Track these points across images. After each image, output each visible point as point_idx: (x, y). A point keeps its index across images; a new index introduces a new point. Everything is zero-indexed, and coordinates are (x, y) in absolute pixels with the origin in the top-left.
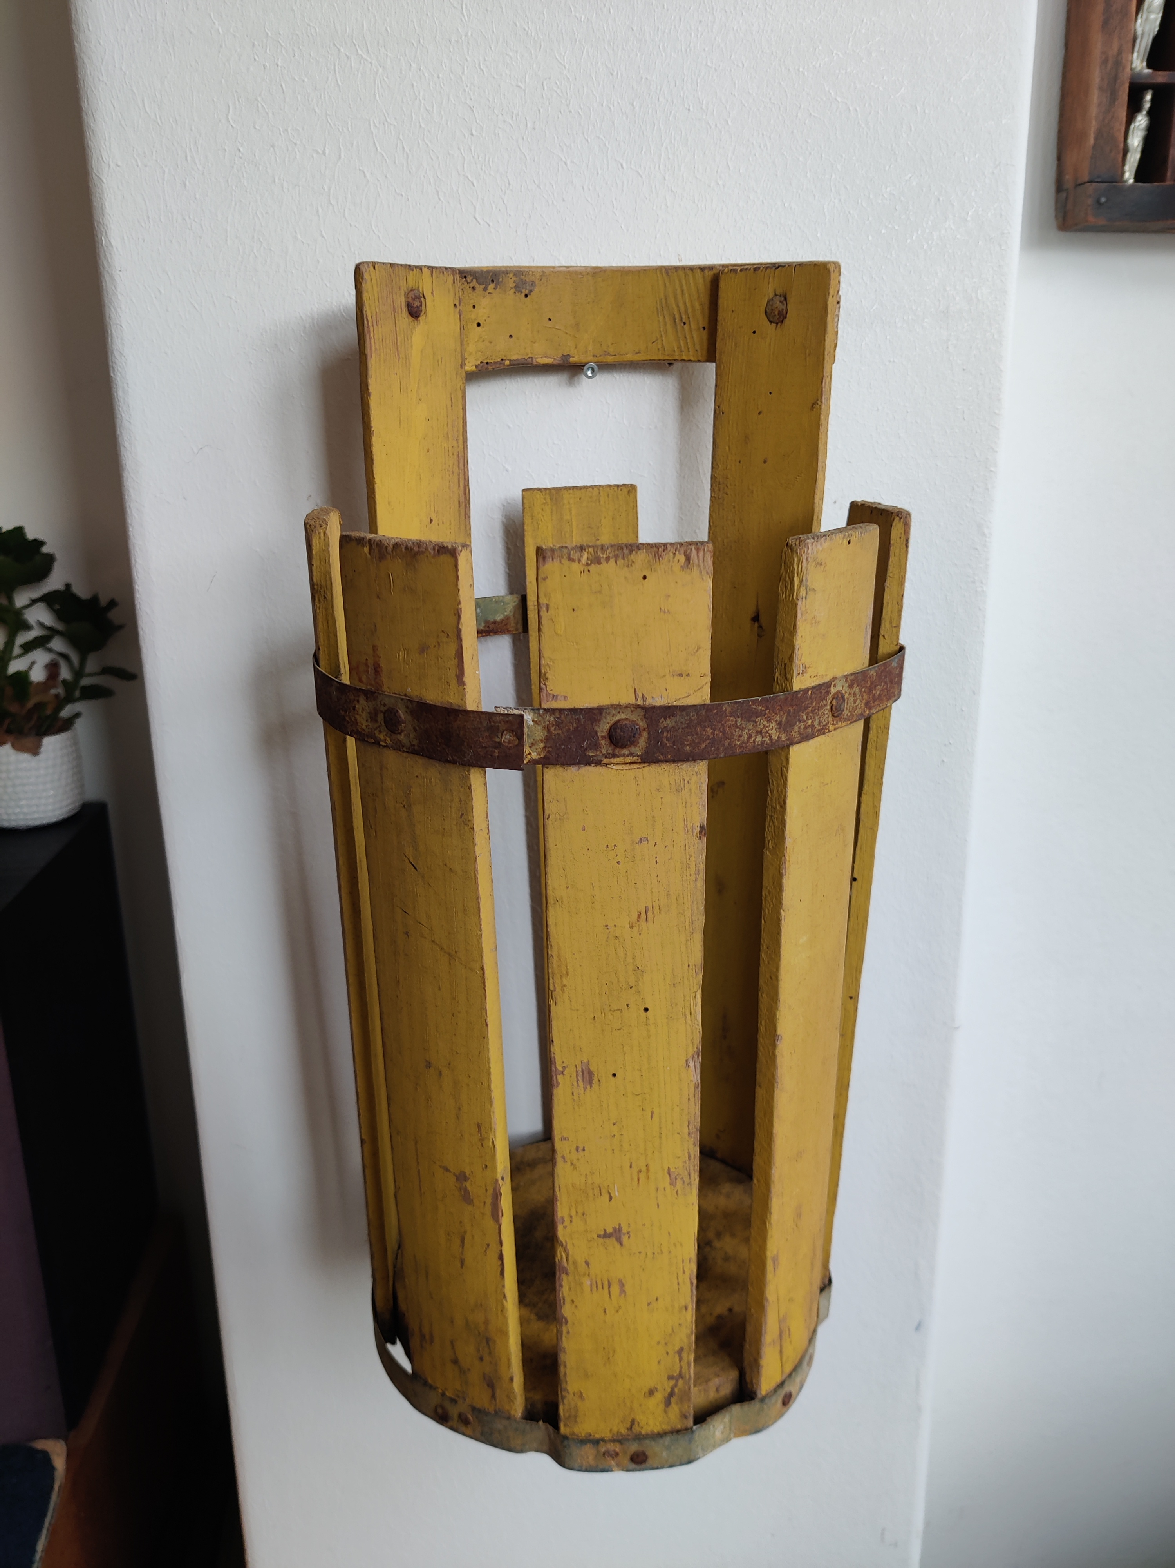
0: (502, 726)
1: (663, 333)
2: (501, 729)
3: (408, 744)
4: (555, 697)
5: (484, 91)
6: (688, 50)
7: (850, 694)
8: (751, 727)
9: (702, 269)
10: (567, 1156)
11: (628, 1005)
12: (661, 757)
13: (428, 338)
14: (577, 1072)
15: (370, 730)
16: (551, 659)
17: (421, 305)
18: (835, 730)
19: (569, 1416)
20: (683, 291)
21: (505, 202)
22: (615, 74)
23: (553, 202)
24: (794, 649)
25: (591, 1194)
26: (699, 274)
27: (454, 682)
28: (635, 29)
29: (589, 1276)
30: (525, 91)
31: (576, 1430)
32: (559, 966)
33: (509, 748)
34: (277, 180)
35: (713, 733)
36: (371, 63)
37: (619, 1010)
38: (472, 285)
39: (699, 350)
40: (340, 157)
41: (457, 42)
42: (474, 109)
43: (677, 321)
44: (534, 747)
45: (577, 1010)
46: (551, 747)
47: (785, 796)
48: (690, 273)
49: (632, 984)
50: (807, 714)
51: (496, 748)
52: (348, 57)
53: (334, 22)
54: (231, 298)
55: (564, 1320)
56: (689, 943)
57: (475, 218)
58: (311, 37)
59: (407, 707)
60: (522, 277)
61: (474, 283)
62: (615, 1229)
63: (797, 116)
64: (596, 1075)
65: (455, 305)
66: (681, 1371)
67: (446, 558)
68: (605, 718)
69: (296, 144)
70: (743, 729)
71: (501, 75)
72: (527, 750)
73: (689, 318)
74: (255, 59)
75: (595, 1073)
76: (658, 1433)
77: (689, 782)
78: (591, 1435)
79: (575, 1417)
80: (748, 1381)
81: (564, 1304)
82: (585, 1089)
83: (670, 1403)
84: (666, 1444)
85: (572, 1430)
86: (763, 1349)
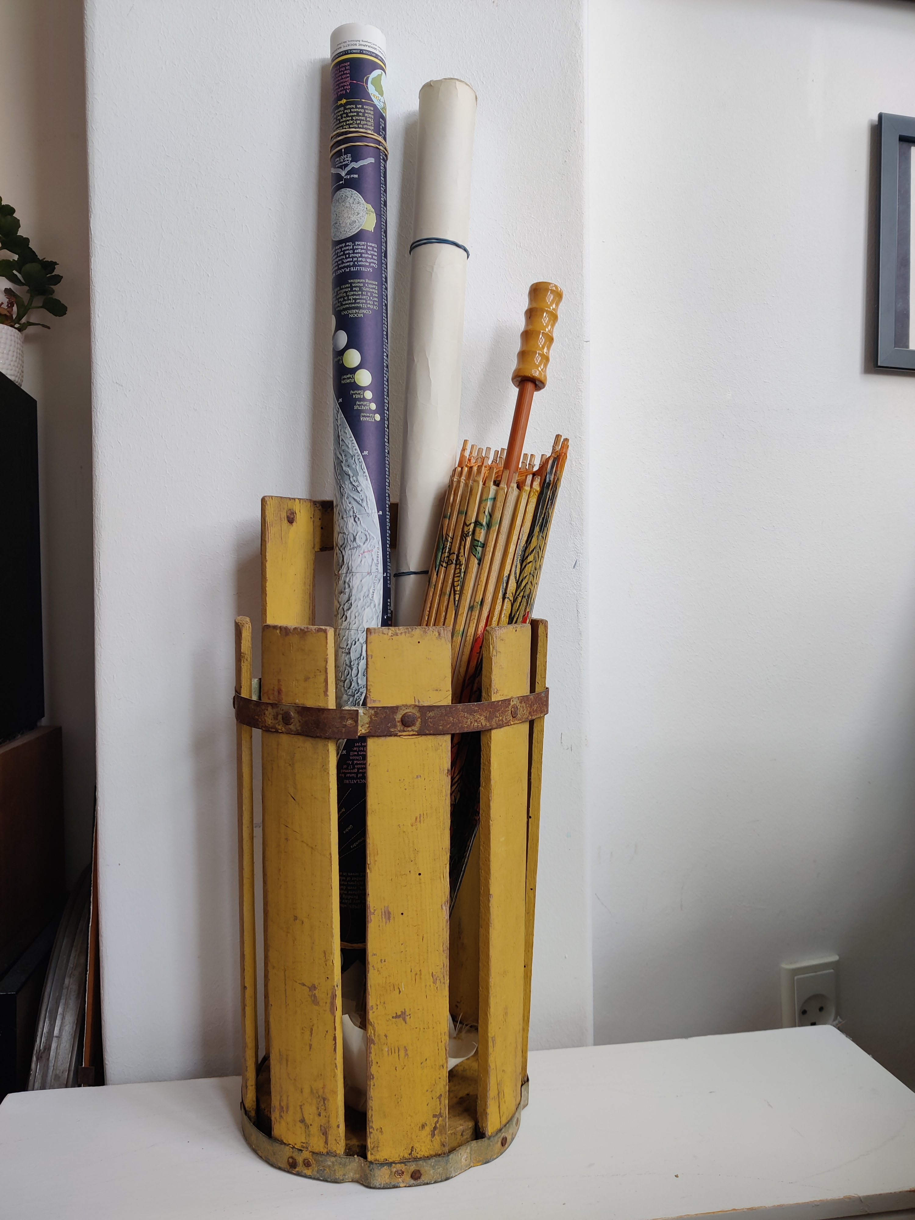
0: (347, 716)
2: (346, 718)
3: (295, 730)
4: (374, 701)
7: (521, 706)
8: (472, 718)
10: (374, 966)
11: (410, 872)
12: (427, 732)
14: (382, 912)
15: (271, 725)
16: (373, 682)
17: (294, 517)
18: (514, 724)
19: (374, 1147)
24: (491, 680)
25: (389, 990)
27: (322, 694)
29: (387, 1045)
31: (378, 1157)
32: (373, 849)
33: (351, 728)
35: (453, 720)
37: (405, 874)
44: (363, 727)
45: (383, 875)
46: (372, 727)
47: (490, 757)
49: (412, 859)
50: (499, 713)
51: (343, 727)
55: (372, 1077)
56: (442, 835)
59: (296, 710)
62: (402, 1012)
64: (392, 914)
66: (440, 1112)
67: (321, 634)
68: (400, 711)
70: (468, 719)
72: (360, 728)
75: (392, 913)
76: (428, 1157)
77: (441, 746)
78: (387, 1160)
79: (378, 1147)
80: (480, 1127)
81: (372, 1065)
82: (386, 923)
83: (434, 1135)
84: (433, 1164)
85: (375, 1157)
86: (488, 1101)
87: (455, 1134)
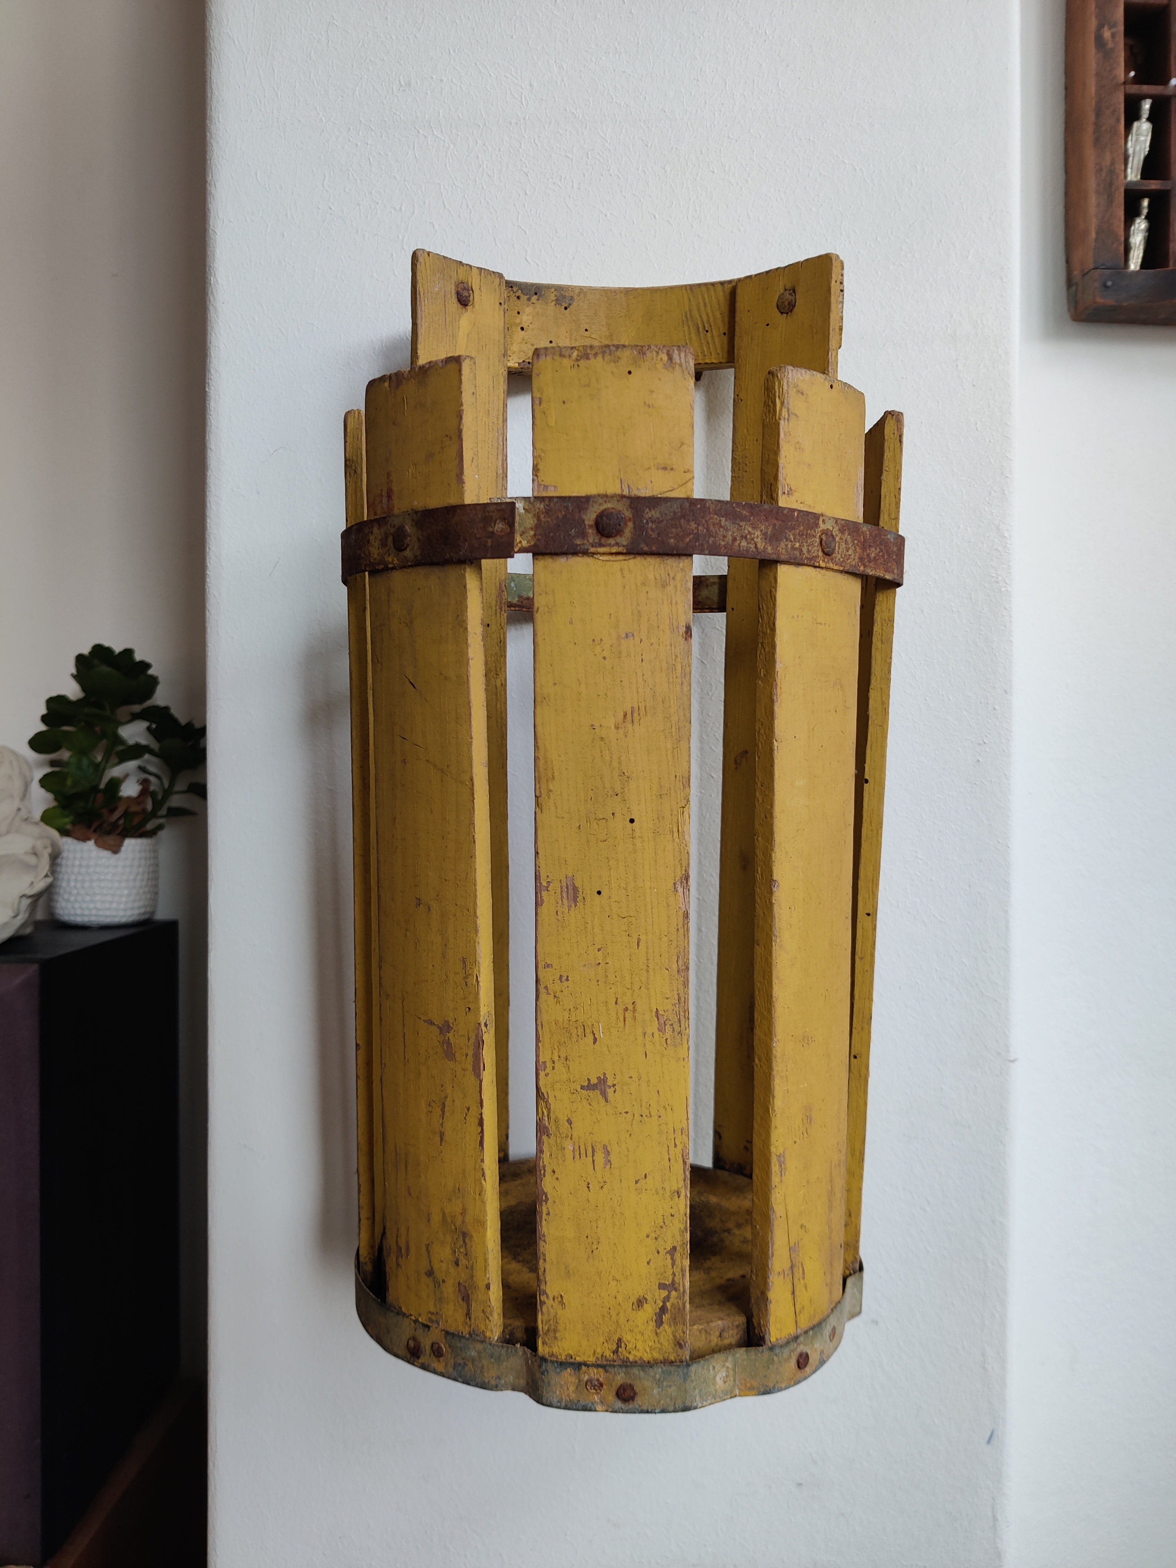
0: (495, 514)
1: (688, 341)
2: (494, 519)
3: (412, 558)
4: (545, 486)
5: (538, 160)
6: (712, 126)
7: (841, 539)
8: (735, 529)
9: (722, 283)
10: (550, 986)
11: (613, 814)
12: (646, 549)
13: (474, 324)
14: (561, 888)
15: (380, 557)
16: (542, 450)
17: (469, 296)
18: (827, 569)
19: (548, 1330)
20: (705, 304)
21: (553, 246)
22: (649, 145)
23: (594, 247)
24: (778, 467)
25: (574, 1035)
26: (719, 288)
27: (455, 480)
28: (667, 111)
29: (571, 1139)
30: (572, 160)
31: (555, 1350)
32: (546, 769)
33: (501, 537)
34: (359, 231)
35: (697, 527)
36: (444, 141)
37: (604, 819)
38: (517, 294)
39: (720, 353)
40: (414, 213)
41: (517, 124)
42: (529, 174)
43: (700, 329)
44: (524, 535)
45: (563, 818)
46: (541, 535)
47: (775, 618)
48: (711, 287)
49: (618, 791)
50: (794, 535)
51: (489, 537)
52: (425, 137)
53: (416, 111)
54: (313, 325)
55: (544, 1198)
56: (676, 752)
57: (526, 259)
58: (396, 122)
59: (413, 520)
60: (562, 292)
61: (519, 293)
62: (599, 1078)
63: (809, 175)
64: (581, 892)
65: (500, 304)
66: (673, 1281)
67: (452, 366)
68: (593, 506)
69: (378, 203)
70: (727, 530)
71: (553, 148)
72: (518, 538)
73: (711, 326)
74: (349, 140)
75: (580, 890)
76: (649, 1362)
77: (673, 579)
78: (572, 1358)
79: (555, 1331)
80: (756, 1325)
81: (544, 1176)
82: (570, 907)
83: (662, 1323)
84: (658, 1376)
85: (551, 1350)
86: (771, 1277)
87: (706, 1331)
